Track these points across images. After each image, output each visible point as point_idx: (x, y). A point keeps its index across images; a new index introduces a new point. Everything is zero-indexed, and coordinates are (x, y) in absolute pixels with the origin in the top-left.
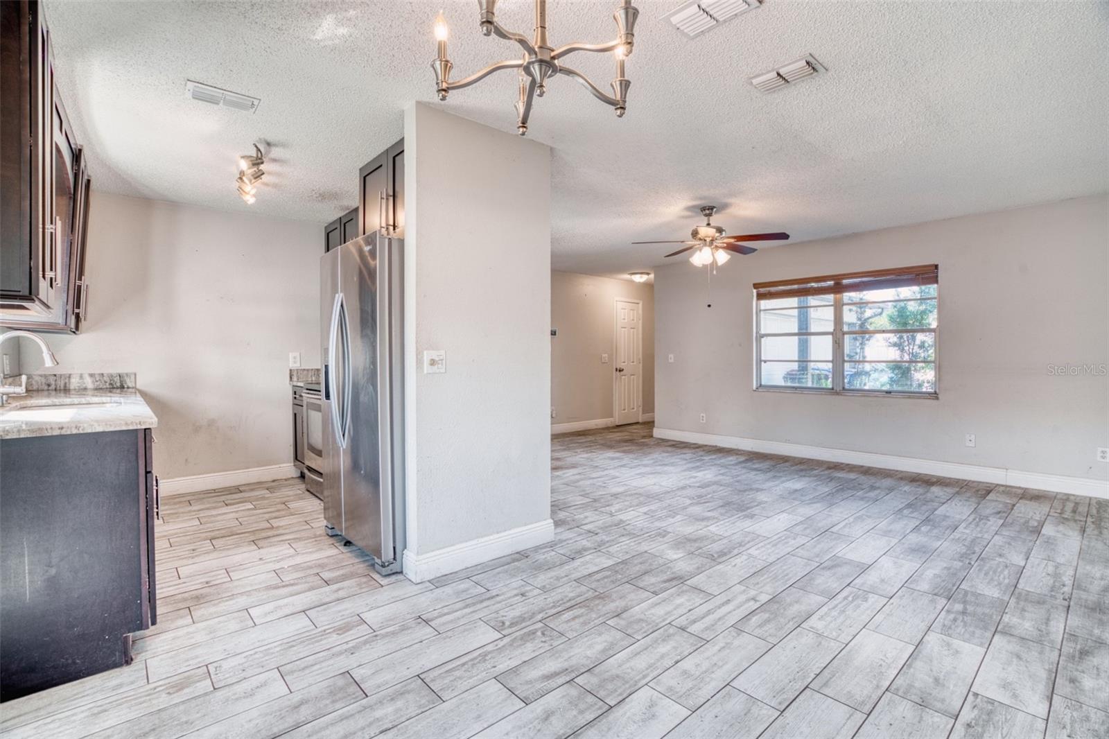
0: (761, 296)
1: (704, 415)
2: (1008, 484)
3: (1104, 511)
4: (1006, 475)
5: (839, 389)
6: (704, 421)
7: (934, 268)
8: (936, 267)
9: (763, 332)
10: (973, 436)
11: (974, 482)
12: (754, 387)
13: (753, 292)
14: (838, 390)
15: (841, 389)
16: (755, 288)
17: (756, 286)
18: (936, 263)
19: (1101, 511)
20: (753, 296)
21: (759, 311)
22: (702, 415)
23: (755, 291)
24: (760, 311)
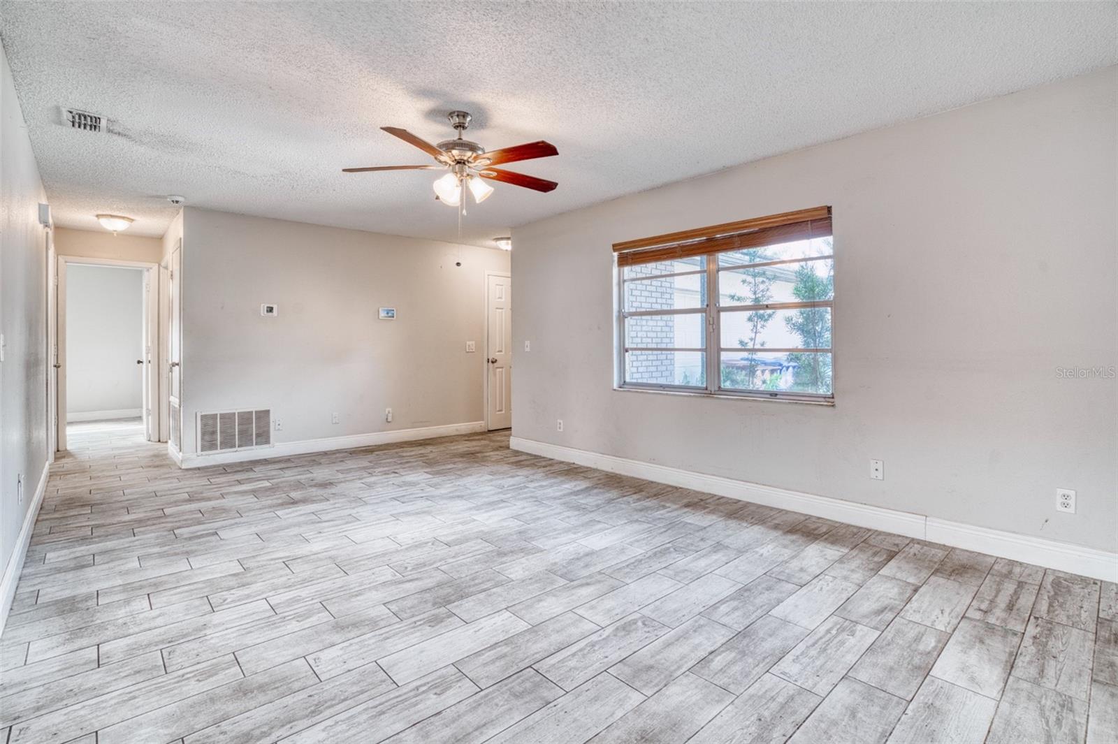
0: (624, 261)
1: (561, 422)
2: (928, 539)
3: (1061, 606)
4: (926, 524)
5: (713, 388)
6: (561, 430)
7: (826, 211)
8: (829, 209)
9: (627, 309)
10: (880, 463)
11: (880, 533)
12: (615, 386)
13: (613, 256)
14: (713, 390)
15: (717, 389)
16: (615, 250)
17: (616, 247)
18: (829, 205)
19: (1056, 604)
20: (613, 261)
21: (621, 282)
22: (559, 421)
23: (616, 254)
24: (624, 281)
